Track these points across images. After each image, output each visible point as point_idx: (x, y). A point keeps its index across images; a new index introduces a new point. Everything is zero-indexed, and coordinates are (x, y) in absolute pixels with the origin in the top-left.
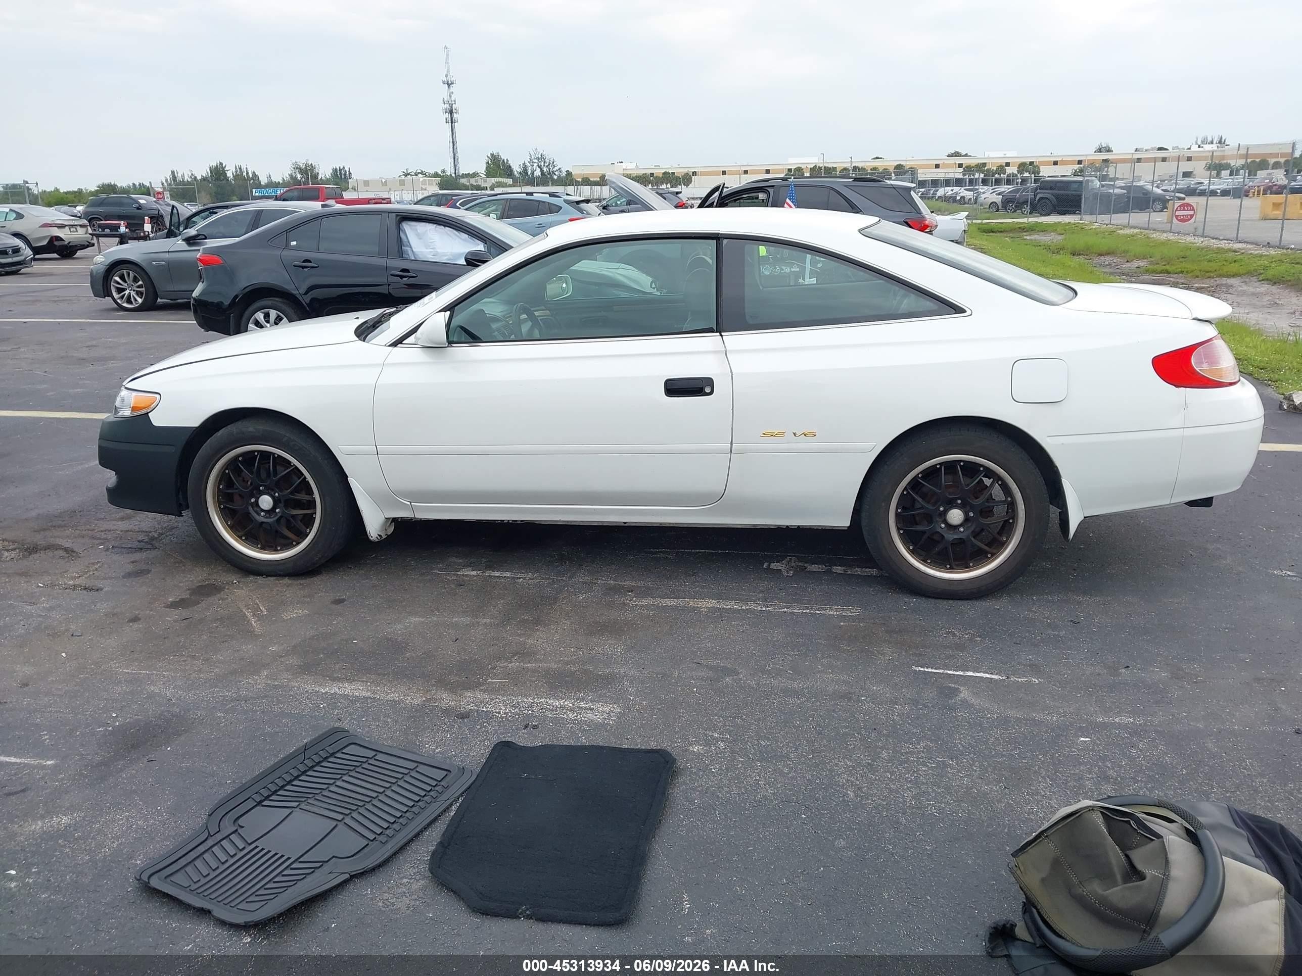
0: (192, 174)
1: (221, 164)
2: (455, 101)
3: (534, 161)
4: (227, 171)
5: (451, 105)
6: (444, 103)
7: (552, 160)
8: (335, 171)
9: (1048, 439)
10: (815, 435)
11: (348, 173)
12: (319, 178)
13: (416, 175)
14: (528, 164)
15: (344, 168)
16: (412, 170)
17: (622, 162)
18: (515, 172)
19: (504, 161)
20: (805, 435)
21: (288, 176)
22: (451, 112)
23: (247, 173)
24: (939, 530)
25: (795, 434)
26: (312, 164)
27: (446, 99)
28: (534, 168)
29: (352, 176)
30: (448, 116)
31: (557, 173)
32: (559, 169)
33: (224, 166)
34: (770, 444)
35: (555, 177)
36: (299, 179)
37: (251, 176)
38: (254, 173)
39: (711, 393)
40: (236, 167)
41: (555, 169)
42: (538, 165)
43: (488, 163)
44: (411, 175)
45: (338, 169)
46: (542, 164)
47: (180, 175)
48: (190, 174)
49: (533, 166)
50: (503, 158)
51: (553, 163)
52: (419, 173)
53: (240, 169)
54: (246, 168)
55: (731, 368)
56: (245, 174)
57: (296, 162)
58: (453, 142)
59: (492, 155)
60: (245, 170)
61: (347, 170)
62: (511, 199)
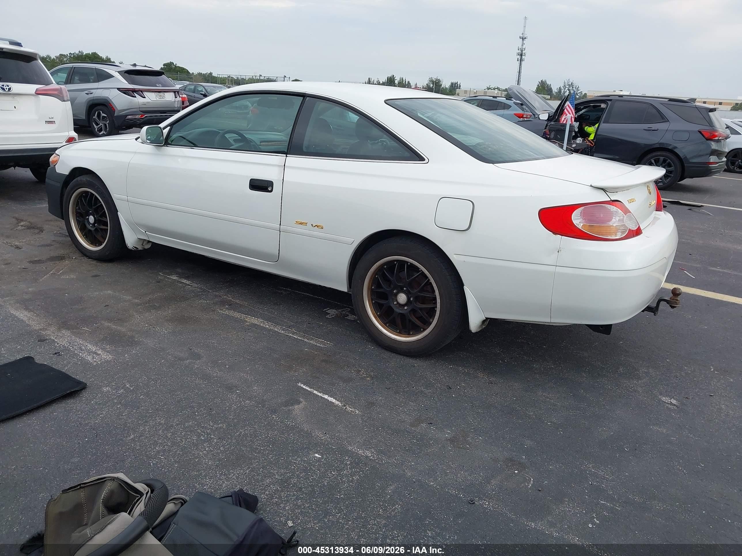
0: (378, 81)
1: (393, 76)
2: (525, 49)
3: (566, 86)
4: (396, 80)
5: (522, 51)
6: (518, 50)
7: (577, 86)
8: (452, 84)
9: (455, 256)
10: (322, 228)
11: (459, 86)
12: (442, 87)
13: (494, 89)
14: (562, 88)
15: (457, 82)
16: (493, 86)
17: (622, 91)
18: (554, 92)
19: (548, 85)
20: (317, 227)
21: (426, 85)
22: (521, 55)
23: (405, 82)
24: (392, 305)
25: (312, 225)
26: (439, 79)
27: (520, 48)
28: (566, 90)
29: (461, 87)
30: (519, 57)
31: (579, 94)
32: (581, 92)
33: (394, 77)
34: (300, 229)
35: (578, 97)
36: (431, 87)
37: (407, 83)
38: (409, 82)
39: (271, 191)
40: (400, 78)
41: (578, 92)
42: (568, 89)
43: (538, 86)
44: (491, 89)
45: (454, 83)
46: (571, 89)
47: (372, 80)
48: (377, 81)
49: (565, 89)
50: (548, 83)
51: (578, 88)
52: (496, 88)
53: (402, 79)
54: (405, 79)
55: (283, 178)
56: (404, 82)
57: (431, 78)
58: (519, 72)
59: (541, 81)
60: (404, 80)
61: (459, 84)
62: (483, 100)
